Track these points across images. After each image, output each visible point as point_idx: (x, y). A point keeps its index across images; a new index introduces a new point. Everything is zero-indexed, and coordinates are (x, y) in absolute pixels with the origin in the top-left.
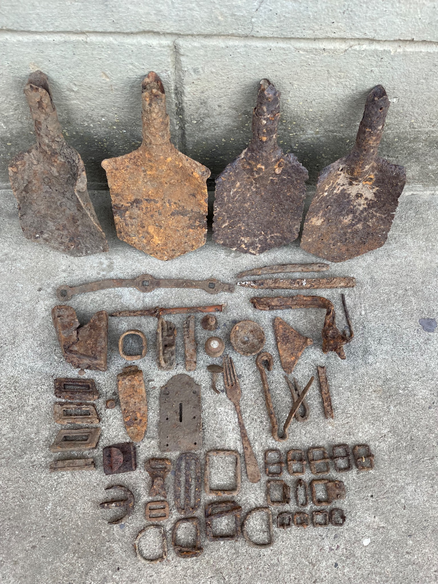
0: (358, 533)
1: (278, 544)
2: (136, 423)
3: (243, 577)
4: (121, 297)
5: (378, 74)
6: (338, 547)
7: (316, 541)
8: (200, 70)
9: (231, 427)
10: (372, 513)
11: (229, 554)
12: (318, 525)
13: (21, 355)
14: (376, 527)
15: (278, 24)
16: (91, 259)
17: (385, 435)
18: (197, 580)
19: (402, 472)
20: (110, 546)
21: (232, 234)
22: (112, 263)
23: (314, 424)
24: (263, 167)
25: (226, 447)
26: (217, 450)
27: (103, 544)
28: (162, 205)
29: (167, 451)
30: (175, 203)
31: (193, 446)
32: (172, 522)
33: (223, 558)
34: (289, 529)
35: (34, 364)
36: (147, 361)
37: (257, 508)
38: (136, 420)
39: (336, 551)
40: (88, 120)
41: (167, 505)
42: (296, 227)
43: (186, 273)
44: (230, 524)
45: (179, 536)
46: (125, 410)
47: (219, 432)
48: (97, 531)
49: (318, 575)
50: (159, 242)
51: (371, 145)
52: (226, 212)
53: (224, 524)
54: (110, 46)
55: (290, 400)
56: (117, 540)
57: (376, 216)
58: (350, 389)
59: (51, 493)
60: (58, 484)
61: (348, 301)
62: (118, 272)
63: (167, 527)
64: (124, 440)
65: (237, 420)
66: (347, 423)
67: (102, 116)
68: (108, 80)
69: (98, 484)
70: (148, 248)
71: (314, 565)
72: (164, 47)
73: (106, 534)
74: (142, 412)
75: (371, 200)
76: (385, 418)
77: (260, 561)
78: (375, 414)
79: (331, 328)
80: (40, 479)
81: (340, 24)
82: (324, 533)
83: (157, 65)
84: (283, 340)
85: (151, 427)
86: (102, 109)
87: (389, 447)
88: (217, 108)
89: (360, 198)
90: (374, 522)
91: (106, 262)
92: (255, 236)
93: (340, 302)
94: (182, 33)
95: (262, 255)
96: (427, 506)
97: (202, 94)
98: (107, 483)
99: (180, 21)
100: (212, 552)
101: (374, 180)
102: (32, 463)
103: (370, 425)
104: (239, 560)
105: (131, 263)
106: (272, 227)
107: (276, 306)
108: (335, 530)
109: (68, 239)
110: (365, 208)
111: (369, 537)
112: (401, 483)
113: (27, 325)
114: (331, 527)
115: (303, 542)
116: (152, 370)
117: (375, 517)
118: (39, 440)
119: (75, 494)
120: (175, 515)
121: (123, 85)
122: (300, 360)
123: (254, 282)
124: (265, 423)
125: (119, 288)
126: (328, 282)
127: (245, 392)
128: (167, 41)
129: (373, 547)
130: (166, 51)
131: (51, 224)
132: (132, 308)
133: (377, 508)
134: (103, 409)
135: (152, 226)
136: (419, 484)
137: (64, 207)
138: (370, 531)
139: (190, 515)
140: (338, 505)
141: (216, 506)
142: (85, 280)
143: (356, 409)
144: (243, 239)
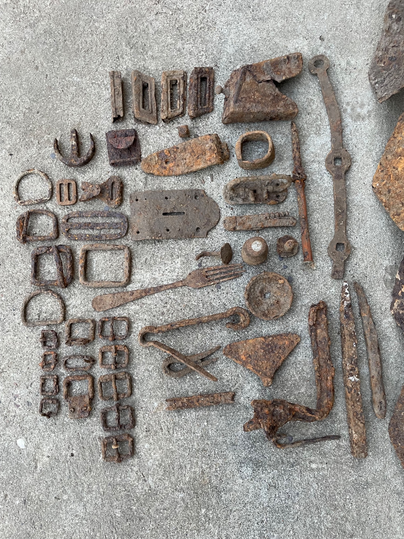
0: (32, 433)
1: (25, 331)
2: (162, 163)
4: (318, 133)
6: (18, 406)
7: (26, 379)
9: (157, 275)
10: (53, 454)
11: (18, 274)
12: (43, 381)
13: (240, 29)
14: (37, 458)
16: (368, 93)
17: (145, 481)
20: (34, 145)
22: (363, 119)
23: (160, 383)
25: (135, 270)
26: (131, 259)
27: (36, 137)
29: (130, 200)
31: (135, 230)
32: (55, 210)
33: (14, 267)
34: (40, 345)
35: (230, 44)
36: (236, 171)
37: (65, 307)
38: (166, 163)
39: (13, 403)
41: (72, 203)
43: (356, 213)
44: (50, 275)
45: (41, 217)
46: (178, 148)
47: (152, 262)
48: (49, 131)
53: (51, 268)
55: (189, 352)
56: (40, 152)
59: (89, 79)
60: (99, 86)
61: (330, 445)
62: (351, 128)
63: (50, 204)
64: (144, 152)
65: (165, 283)
66: (161, 429)
69: (97, 127)
70: (390, 158)
73: (46, 139)
74: (175, 168)
77: (8, 309)
78: (173, 469)
79: (287, 412)
80: (104, 66)
82: (34, 388)
84: (268, 345)
85: (158, 182)
87: (131, 485)
90: (43, 455)
91: (364, 111)
93: (327, 432)
95: (391, 319)
96: (58, 530)
98: (98, 137)
100: (21, 255)
102: (121, 56)
103: (158, 460)
104: (11, 285)
105: (366, 142)
107: (316, 336)
108: (36, 404)
111: (26, 446)
112: (86, 497)
113: (277, 30)
114: (40, 398)
115: (25, 362)
116: (225, 178)
117: (49, 457)
118: (145, 60)
119: (88, 103)
120: (62, 213)
122: (242, 368)
123: (350, 306)
124: (161, 318)
125: (329, 131)
126: (357, 414)
127: (198, 293)
129: (15, 451)
132: (303, 148)
133: (58, 461)
134: (179, 125)
138: (32, 449)
139: (61, 229)
140: (64, 409)
141: (68, 257)
142: (338, 89)
143: (179, 442)
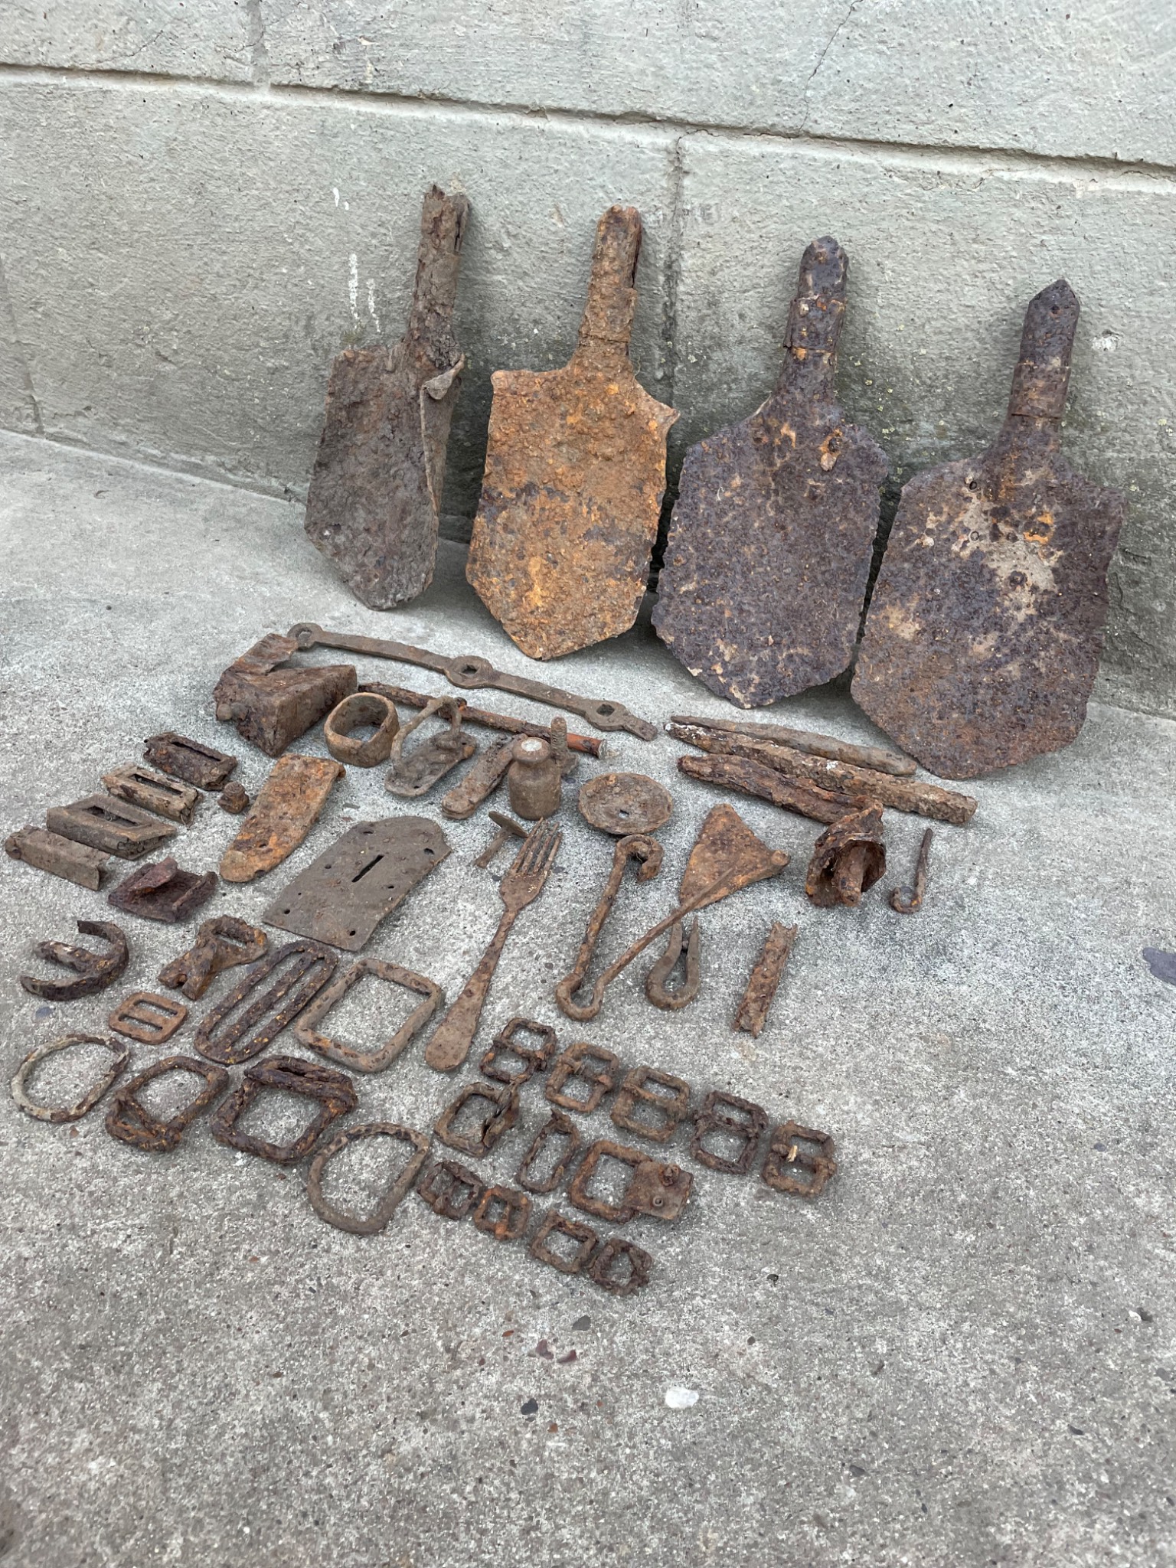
0: (667, 1354)
1: (388, 1244)
2: (256, 851)
3: (225, 1273)
4: (405, 679)
5: (1057, 252)
6: (572, 1357)
7: (512, 1299)
8: (713, 210)
9: (464, 946)
10: (749, 1326)
12: (545, 1260)
14: (741, 1373)
15: (853, 106)
17: (904, 1147)
18: (99, 1212)
19: (917, 1263)
21: (700, 621)
22: (430, 635)
23: (692, 1029)
24: (793, 435)
28: (574, 511)
29: (277, 926)
30: (600, 508)
31: (343, 936)
32: (162, 1058)
33: (211, 1199)
34: (450, 1224)
36: (371, 776)
38: (261, 845)
39: (556, 1366)
40: (510, 329)
41: (181, 1015)
42: (850, 627)
44: (298, 1131)
45: (149, 1092)
46: (253, 817)
47: (429, 943)
49: (448, 1399)
50: (540, 604)
51: (1035, 404)
52: (697, 550)
54: (576, 141)
57: (1056, 641)
58: (846, 1004)
63: (139, 1063)
64: (204, 871)
66: (795, 1068)
67: (536, 322)
68: (560, 225)
70: (514, 615)
71: (456, 1362)
72: (658, 150)
74: (286, 838)
75: (1046, 591)
76: (924, 1108)
77: (303, 1260)
81: (963, 110)
82: (548, 1292)
83: (642, 194)
84: (713, 843)
85: (282, 874)
86: (540, 301)
87: (904, 1180)
88: (736, 321)
89: (1019, 588)
90: (741, 1354)
91: (420, 631)
92: (753, 647)
93: (914, 842)
94: (690, 120)
97: (713, 279)
99: (690, 90)
100: (195, 1170)
101: (1053, 530)
103: (864, 1102)
104: (249, 1226)
106: (796, 628)
107: (733, 774)
108: (593, 1304)
109: (374, 560)
110: (1031, 617)
111: (695, 1387)
112: (900, 1292)
114: (585, 1288)
115: (468, 1281)
116: (369, 792)
117: (751, 1341)
118: (42, 806)
121: (581, 239)
122: (737, 901)
123: (707, 728)
127: (549, 900)
128: (664, 138)
129: (694, 1425)
130: (661, 160)
131: (361, 513)
133: (774, 1320)
134: (212, 809)
135: (538, 558)
136: (966, 1327)
137: (398, 482)
138: (712, 1373)
140: (642, 1244)
144: (722, 647)
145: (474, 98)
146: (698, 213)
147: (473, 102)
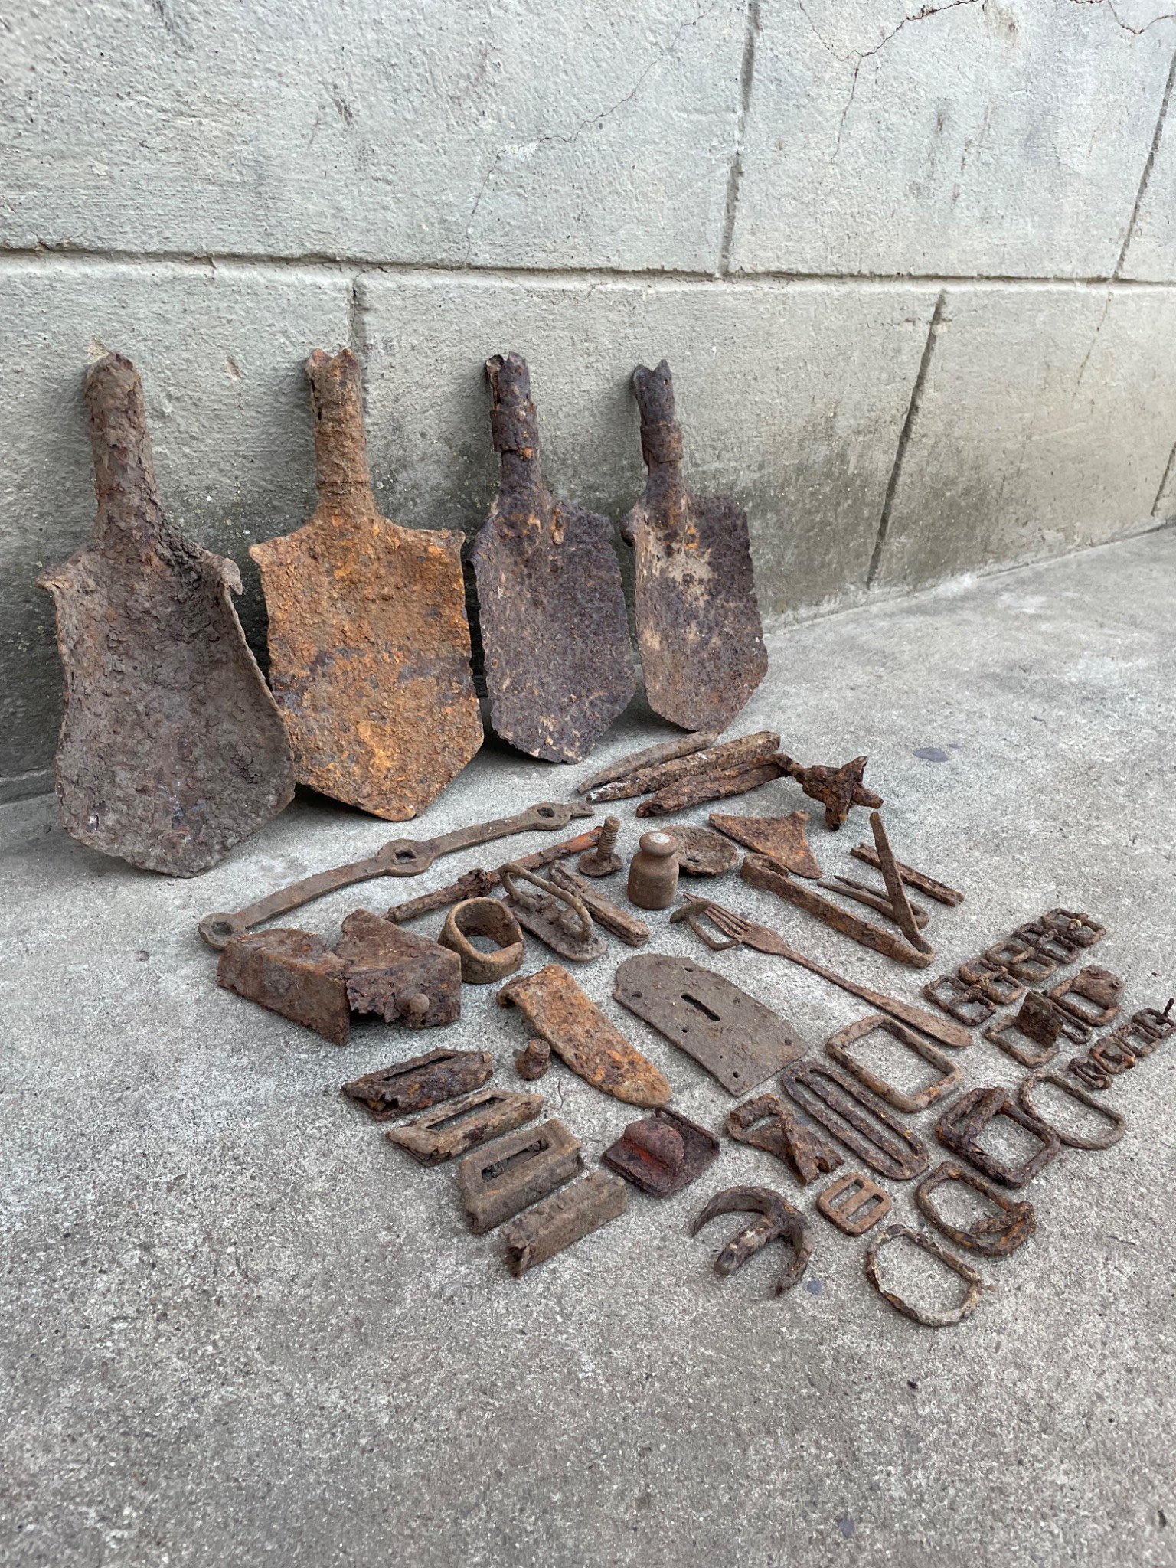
1: (1131, 1120)
2: (628, 1072)
4: (366, 901)
5: (634, 342)
8: (395, 342)
9: (819, 993)
11: (1080, 1195)
20: (837, 1350)
21: (522, 709)
22: (293, 861)
23: (945, 924)
24: (538, 522)
27: (815, 1358)
28: (376, 661)
29: (747, 1090)
30: (400, 648)
31: (787, 1049)
32: (908, 1207)
33: (1081, 1209)
35: (250, 1091)
37: (1024, 1087)
38: (619, 1067)
44: (1013, 1142)
46: (576, 1056)
47: (807, 1010)
48: (768, 1342)
50: (389, 765)
52: (501, 648)
54: (251, 287)
57: (730, 610)
59: (561, 1333)
60: (560, 1298)
63: (910, 1224)
65: (816, 977)
67: (209, 489)
70: (367, 789)
72: (339, 292)
73: (797, 1330)
74: (617, 1047)
75: (710, 580)
77: (1144, 1169)
80: (498, 1318)
81: (576, 240)
83: (325, 335)
84: (756, 837)
85: (666, 1070)
86: (214, 465)
88: (418, 440)
89: (692, 585)
91: (277, 864)
92: (562, 709)
94: (368, 259)
97: (397, 406)
98: (681, 1221)
99: (368, 231)
100: (1048, 1212)
101: (698, 535)
102: (439, 1294)
103: (1023, 890)
104: (1109, 1192)
105: (337, 846)
106: (586, 679)
109: (169, 820)
110: (708, 601)
113: (162, 1029)
122: (814, 855)
124: (869, 959)
125: (350, 889)
130: (341, 300)
140: (1133, 1006)
144: (544, 722)
145: (121, 247)
146: (380, 346)
147: (119, 252)
